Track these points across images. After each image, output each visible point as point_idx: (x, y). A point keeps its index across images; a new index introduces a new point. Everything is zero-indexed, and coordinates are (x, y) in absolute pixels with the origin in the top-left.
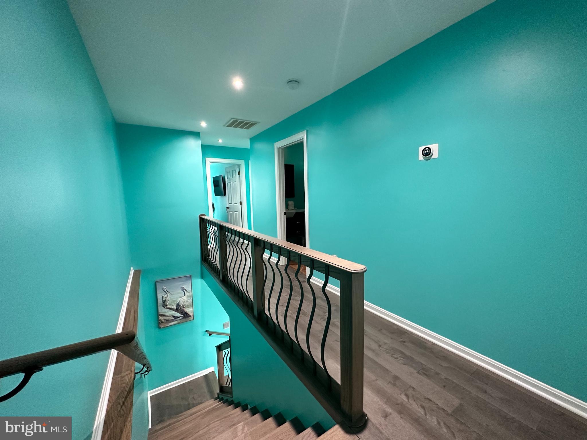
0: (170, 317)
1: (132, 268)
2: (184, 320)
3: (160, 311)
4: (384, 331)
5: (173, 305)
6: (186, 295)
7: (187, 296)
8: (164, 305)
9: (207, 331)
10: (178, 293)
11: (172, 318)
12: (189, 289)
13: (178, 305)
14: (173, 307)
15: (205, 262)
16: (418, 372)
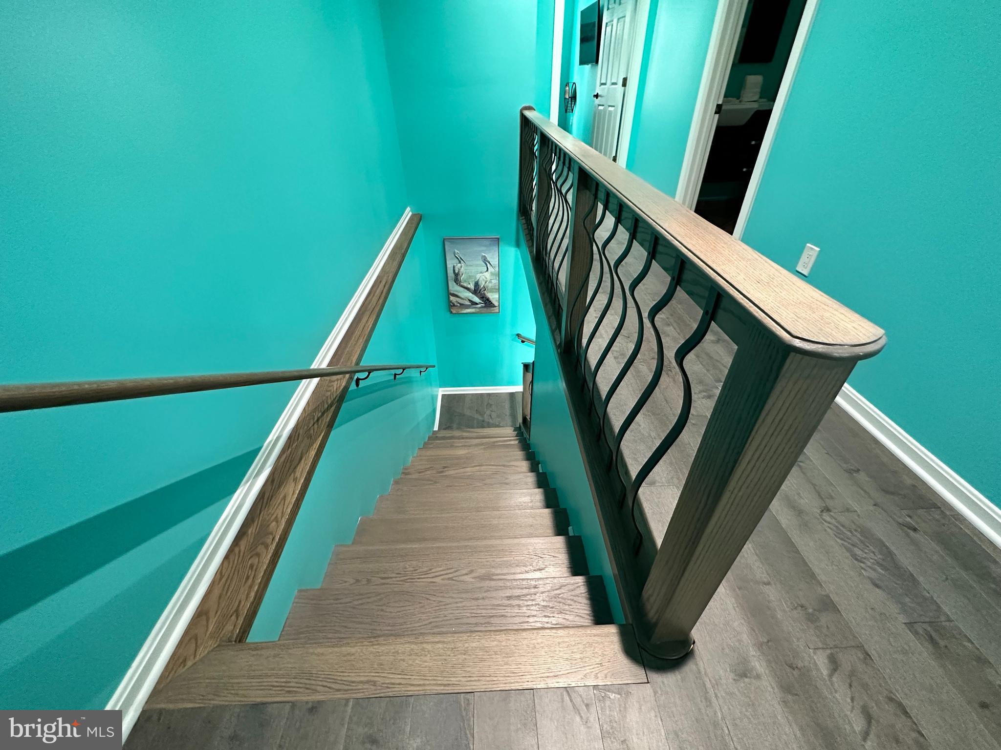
0: (464, 301)
1: (408, 209)
2: (485, 309)
3: (450, 288)
4: (862, 477)
5: (469, 284)
6: (489, 270)
7: (491, 272)
8: (457, 280)
9: (518, 335)
10: (477, 265)
11: (469, 303)
12: (494, 261)
13: (477, 284)
14: (469, 286)
15: (522, 216)
16: (910, 625)
